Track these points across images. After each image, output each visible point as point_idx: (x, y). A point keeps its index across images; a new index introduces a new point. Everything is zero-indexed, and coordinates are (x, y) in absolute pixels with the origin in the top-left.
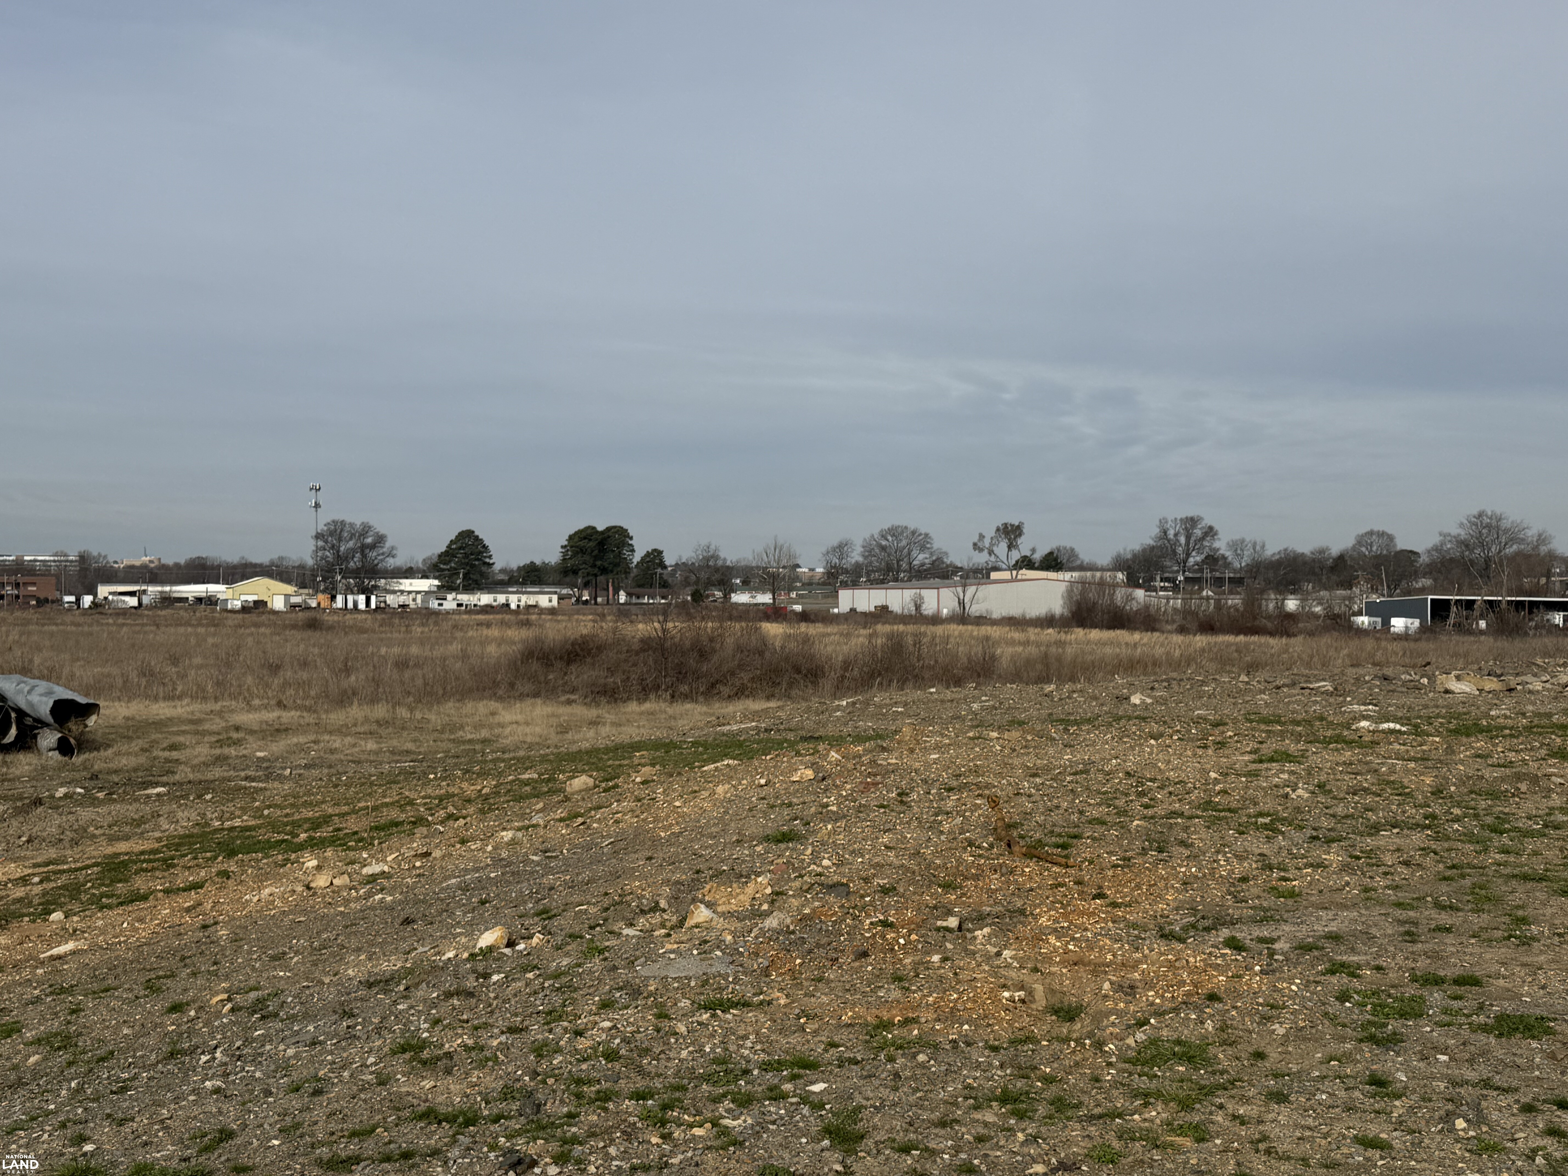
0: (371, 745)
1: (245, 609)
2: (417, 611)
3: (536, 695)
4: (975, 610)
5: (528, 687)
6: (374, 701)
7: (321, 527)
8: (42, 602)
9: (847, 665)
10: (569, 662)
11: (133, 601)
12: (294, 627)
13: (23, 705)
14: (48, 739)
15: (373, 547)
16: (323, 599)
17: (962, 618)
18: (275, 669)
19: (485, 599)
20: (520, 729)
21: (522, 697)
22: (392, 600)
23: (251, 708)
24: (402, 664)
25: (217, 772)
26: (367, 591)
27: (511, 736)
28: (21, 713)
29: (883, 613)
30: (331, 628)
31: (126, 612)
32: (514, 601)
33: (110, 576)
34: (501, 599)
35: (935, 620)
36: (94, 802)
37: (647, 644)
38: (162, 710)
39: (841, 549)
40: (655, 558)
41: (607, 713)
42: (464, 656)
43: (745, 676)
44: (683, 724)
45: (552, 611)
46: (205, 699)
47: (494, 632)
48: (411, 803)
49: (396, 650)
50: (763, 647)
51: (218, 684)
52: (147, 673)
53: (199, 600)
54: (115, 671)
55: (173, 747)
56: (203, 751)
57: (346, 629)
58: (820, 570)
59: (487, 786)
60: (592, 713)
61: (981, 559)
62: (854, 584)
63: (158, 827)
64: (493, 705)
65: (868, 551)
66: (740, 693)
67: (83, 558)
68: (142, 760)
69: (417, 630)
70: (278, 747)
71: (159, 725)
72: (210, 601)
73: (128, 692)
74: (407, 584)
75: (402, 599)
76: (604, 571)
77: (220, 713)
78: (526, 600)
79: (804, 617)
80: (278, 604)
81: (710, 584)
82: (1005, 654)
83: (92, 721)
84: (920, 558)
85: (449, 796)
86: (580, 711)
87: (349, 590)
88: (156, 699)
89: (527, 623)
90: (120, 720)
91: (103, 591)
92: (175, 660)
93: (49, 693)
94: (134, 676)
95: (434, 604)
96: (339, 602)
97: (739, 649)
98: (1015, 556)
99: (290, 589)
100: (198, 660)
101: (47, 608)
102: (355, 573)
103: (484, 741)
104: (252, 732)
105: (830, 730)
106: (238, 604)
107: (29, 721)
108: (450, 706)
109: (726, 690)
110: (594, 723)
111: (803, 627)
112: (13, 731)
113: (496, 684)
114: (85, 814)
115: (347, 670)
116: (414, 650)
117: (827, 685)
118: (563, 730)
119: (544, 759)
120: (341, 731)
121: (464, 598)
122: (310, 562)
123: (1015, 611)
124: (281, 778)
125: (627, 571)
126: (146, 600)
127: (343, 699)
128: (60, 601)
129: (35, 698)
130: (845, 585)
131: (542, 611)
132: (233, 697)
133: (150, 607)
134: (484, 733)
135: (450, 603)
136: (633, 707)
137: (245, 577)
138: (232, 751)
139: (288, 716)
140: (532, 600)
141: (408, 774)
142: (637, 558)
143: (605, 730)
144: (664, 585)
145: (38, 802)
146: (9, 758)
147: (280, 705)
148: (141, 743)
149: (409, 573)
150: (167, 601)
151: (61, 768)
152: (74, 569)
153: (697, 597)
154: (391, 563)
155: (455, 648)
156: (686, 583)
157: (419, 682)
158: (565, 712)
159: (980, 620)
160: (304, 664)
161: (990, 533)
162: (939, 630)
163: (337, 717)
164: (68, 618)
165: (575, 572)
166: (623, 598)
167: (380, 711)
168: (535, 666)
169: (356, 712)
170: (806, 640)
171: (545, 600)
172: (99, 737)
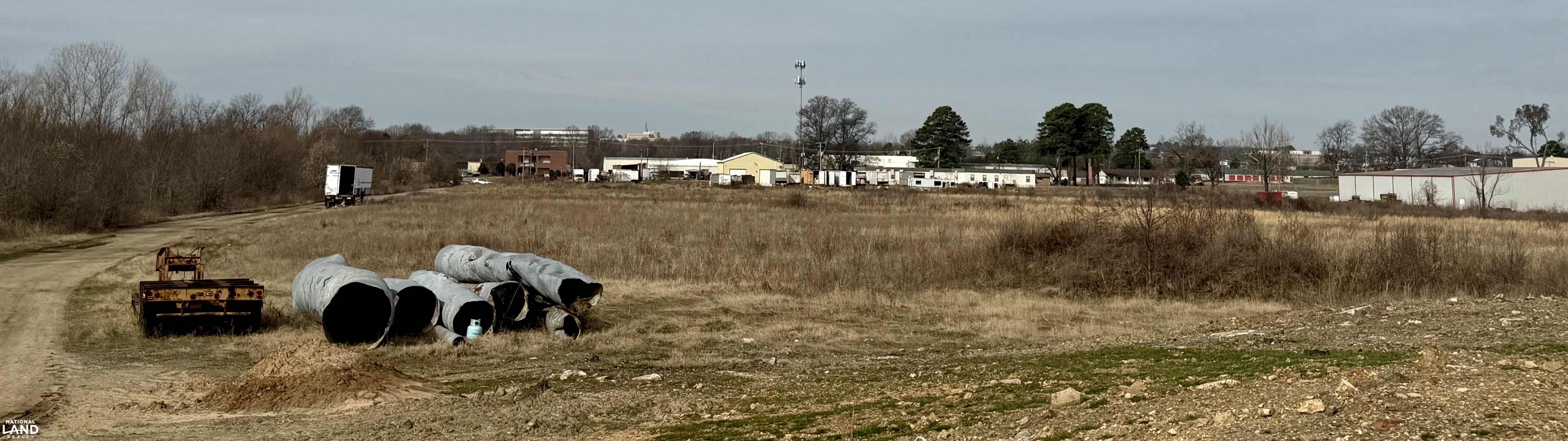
0: (853, 335)
1: (734, 184)
2: (896, 189)
3: (1015, 286)
4: (1496, 201)
5: (1009, 277)
6: (854, 286)
7: (806, 104)
8: (555, 175)
9: (1352, 265)
10: (1050, 251)
11: (634, 175)
12: (779, 203)
13: (535, 283)
14: (556, 318)
15: (853, 123)
16: (806, 175)
17: (1482, 210)
18: (761, 248)
19: (962, 177)
20: (1002, 324)
21: (1002, 287)
22: (872, 177)
23: (739, 290)
24: (881, 247)
25: (707, 358)
26: (847, 167)
27: (993, 329)
28: (533, 291)
29: (1389, 203)
30: (813, 205)
31: (625, 186)
32: (991, 179)
33: (614, 149)
34: (979, 177)
35: (1451, 212)
36: (595, 386)
37: (1130, 234)
38: (658, 289)
39: (1339, 130)
40: (1135, 137)
41: (1091, 308)
42: (943, 240)
43: (1238, 274)
44: (1174, 326)
45: (1030, 192)
46: (697, 278)
47: (972, 214)
48: (893, 405)
49: (876, 231)
50: (1256, 243)
51: (709, 263)
52: (645, 250)
53: (693, 174)
54: (616, 247)
55: (667, 330)
56: (694, 335)
57: (829, 207)
58: (1316, 153)
59: (968, 389)
60: (1074, 308)
61: (1501, 144)
62: (1356, 170)
63: (651, 417)
64: (974, 295)
65: (1370, 135)
66: (1234, 292)
67: (592, 133)
68: (638, 342)
69: (896, 209)
70: (764, 333)
71: (655, 304)
72: (702, 175)
73: (629, 270)
74: (886, 161)
75: (882, 176)
76: (1083, 150)
77: (710, 294)
78: (1004, 179)
79: (1301, 205)
80: (764, 179)
81: (1195, 165)
82: (1535, 253)
83: (595, 301)
84: (1430, 142)
85: (931, 399)
86: (1063, 306)
87: (830, 166)
88: (652, 278)
89: (1005, 205)
90: (619, 299)
91: (609, 164)
92: (670, 237)
93: (559, 272)
94: (633, 253)
95: (912, 182)
96: (821, 179)
97: (1231, 242)
98: (1540, 141)
99: (776, 164)
100: (691, 237)
101: (559, 181)
102: (837, 149)
103: (964, 335)
104: (739, 315)
105: (1337, 344)
106: (726, 179)
107: (539, 300)
108: (929, 294)
109: (1218, 288)
110: (1077, 319)
111: (1301, 216)
112: (525, 309)
113: (974, 272)
114: (587, 399)
115: (829, 252)
116: (894, 232)
117: (1331, 287)
118: (1045, 325)
119: (1026, 362)
120: (823, 318)
121: (942, 176)
122: (795, 138)
123: (1544, 204)
124: (767, 369)
125: (1107, 151)
126: (646, 174)
127: (825, 283)
128: (569, 174)
129: (545, 277)
130: (1345, 171)
131: (1020, 191)
132: (723, 277)
133: (650, 181)
134: (964, 326)
135: (927, 182)
136: (1118, 303)
137: (735, 152)
138: (720, 336)
139: (774, 299)
140: (1009, 179)
141: (891, 370)
142: (1117, 137)
143: (1090, 329)
144: (1147, 166)
145: (545, 385)
146: (521, 336)
147: (766, 287)
148: (637, 323)
149: (887, 149)
150: (665, 175)
151: (567, 347)
152: (584, 143)
153: (1183, 180)
154: (871, 139)
155: (932, 230)
156: (1170, 164)
157: (898, 266)
158: (1047, 304)
159: (1504, 213)
160: (789, 244)
161: (1509, 116)
162: (1456, 224)
163: (819, 303)
164: (577, 192)
165: (1053, 150)
166: (1103, 178)
167: (860, 297)
168: (1015, 254)
169: (837, 297)
170: (1306, 231)
171: (1023, 180)
172: (600, 316)
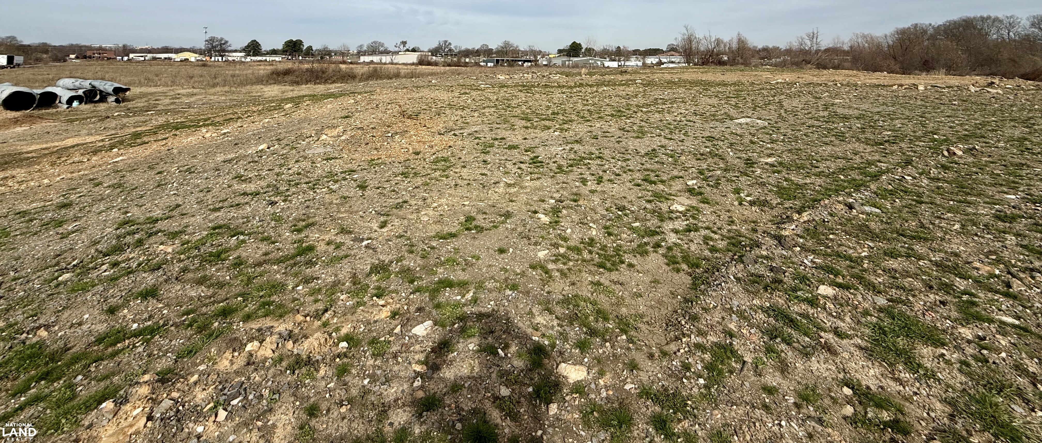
0: (223, 98)
1: (181, 61)
2: (238, 62)
3: (275, 83)
4: (395, 62)
5: (273, 81)
6: (224, 86)
7: (207, 39)
8: (109, 59)
9: (362, 75)
10: (285, 75)
11: (143, 59)
12: (198, 66)
13: (101, 89)
14: (112, 99)
15: (224, 44)
16: (208, 58)
17: (392, 64)
18: (191, 77)
19: (259, 58)
20: (270, 93)
21: (270, 84)
22: (230, 59)
23: (183, 88)
24: (233, 76)
25: (172, 107)
26: (222, 56)
27: (267, 95)
28: (101, 91)
29: (372, 62)
30: (210, 66)
31: (139, 62)
32: (268, 59)
33: (134, 51)
34: (264, 58)
35: (385, 64)
36: (129, 117)
37: (307, 70)
38: (153, 90)
39: (361, 46)
40: (310, 48)
41: (296, 88)
42: (253, 74)
43: (335, 78)
44: (318, 90)
45: (280, 62)
46: (168, 86)
47: (262, 67)
48: (236, 113)
49: (231, 72)
50: (340, 70)
51: (172, 82)
52: (147, 79)
53: (166, 58)
54: (136, 79)
55: (156, 100)
56: (167, 101)
57: (215, 67)
58: (355, 51)
59: (260, 108)
60: (291, 88)
61: (397, 49)
62: (364, 55)
63: (151, 123)
64: (262, 86)
65: (368, 47)
66: (334, 82)
67: (124, 46)
68: (146, 104)
69: (238, 67)
70: (193, 99)
71: (151, 94)
72: (170, 59)
73: (141, 84)
74: (234, 54)
75: (233, 58)
76: (295, 51)
77: (173, 90)
78: (272, 59)
79: (351, 63)
80: (193, 59)
81: (325, 55)
83: (128, 93)
84: (381, 48)
85: (248, 111)
86: (288, 88)
87: (216, 56)
88: (150, 86)
89: (272, 65)
90: (138, 93)
91: (131, 56)
92: (157, 76)
93: (112, 85)
94: (143, 80)
95: (243, 60)
96: (213, 59)
97: (333, 71)
98: (405, 48)
99: (197, 55)
100: (165, 75)
101: (111, 60)
102: (218, 51)
103: (259, 96)
104: (184, 95)
105: (358, 91)
106: (179, 60)
107: (104, 94)
108: (248, 87)
109: (330, 82)
110: (292, 91)
111: (351, 66)
112: (98, 97)
113: (263, 81)
114: (125, 120)
115: (215, 78)
116: (237, 72)
117: (357, 80)
118: (283, 92)
119: (277, 100)
120: (214, 94)
121: (253, 58)
122: (203, 48)
123: (405, 62)
124: (193, 108)
125: (302, 51)
126: (147, 58)
127: (214, 86)
128: (116, 59)
129: (106, 87)
130: (362, 55)
131: (276, 62)
132: (177, 85)
133: (148, 60)
134: (259, 94)
135: (248, 59)
136: (304, 86)
137: (181, 52)
138: (177, 101)
139: (196, 91)
140: (274, 59)
141: (235, 105)
142: (305, 48)
143: (295, 92)
144: (313, 55)
145: (107, 117)
146: (96, 105)
147: (193, 87)
148: (145, 99)
149: (236, 51)
150: (154, 59)
151: (116, 107)
152: (121, 49)
153: (322, 58)
154: (230, 49)
155: (250, 71)
156: (319, 54)
157: (239, 81)
158: (284, 88)
159: (397, 64)
160: (201, 76)
161: (399, 43)
162: (386, 67)
163: (213, 90)
164: (119, 63)
165: (287, 51)
166: (300, 58)
167: (226, 88)
168: (275, 76)
169: (218, 89)
170: (352, 68)
171: (278, 59)
172: (130, 98)
